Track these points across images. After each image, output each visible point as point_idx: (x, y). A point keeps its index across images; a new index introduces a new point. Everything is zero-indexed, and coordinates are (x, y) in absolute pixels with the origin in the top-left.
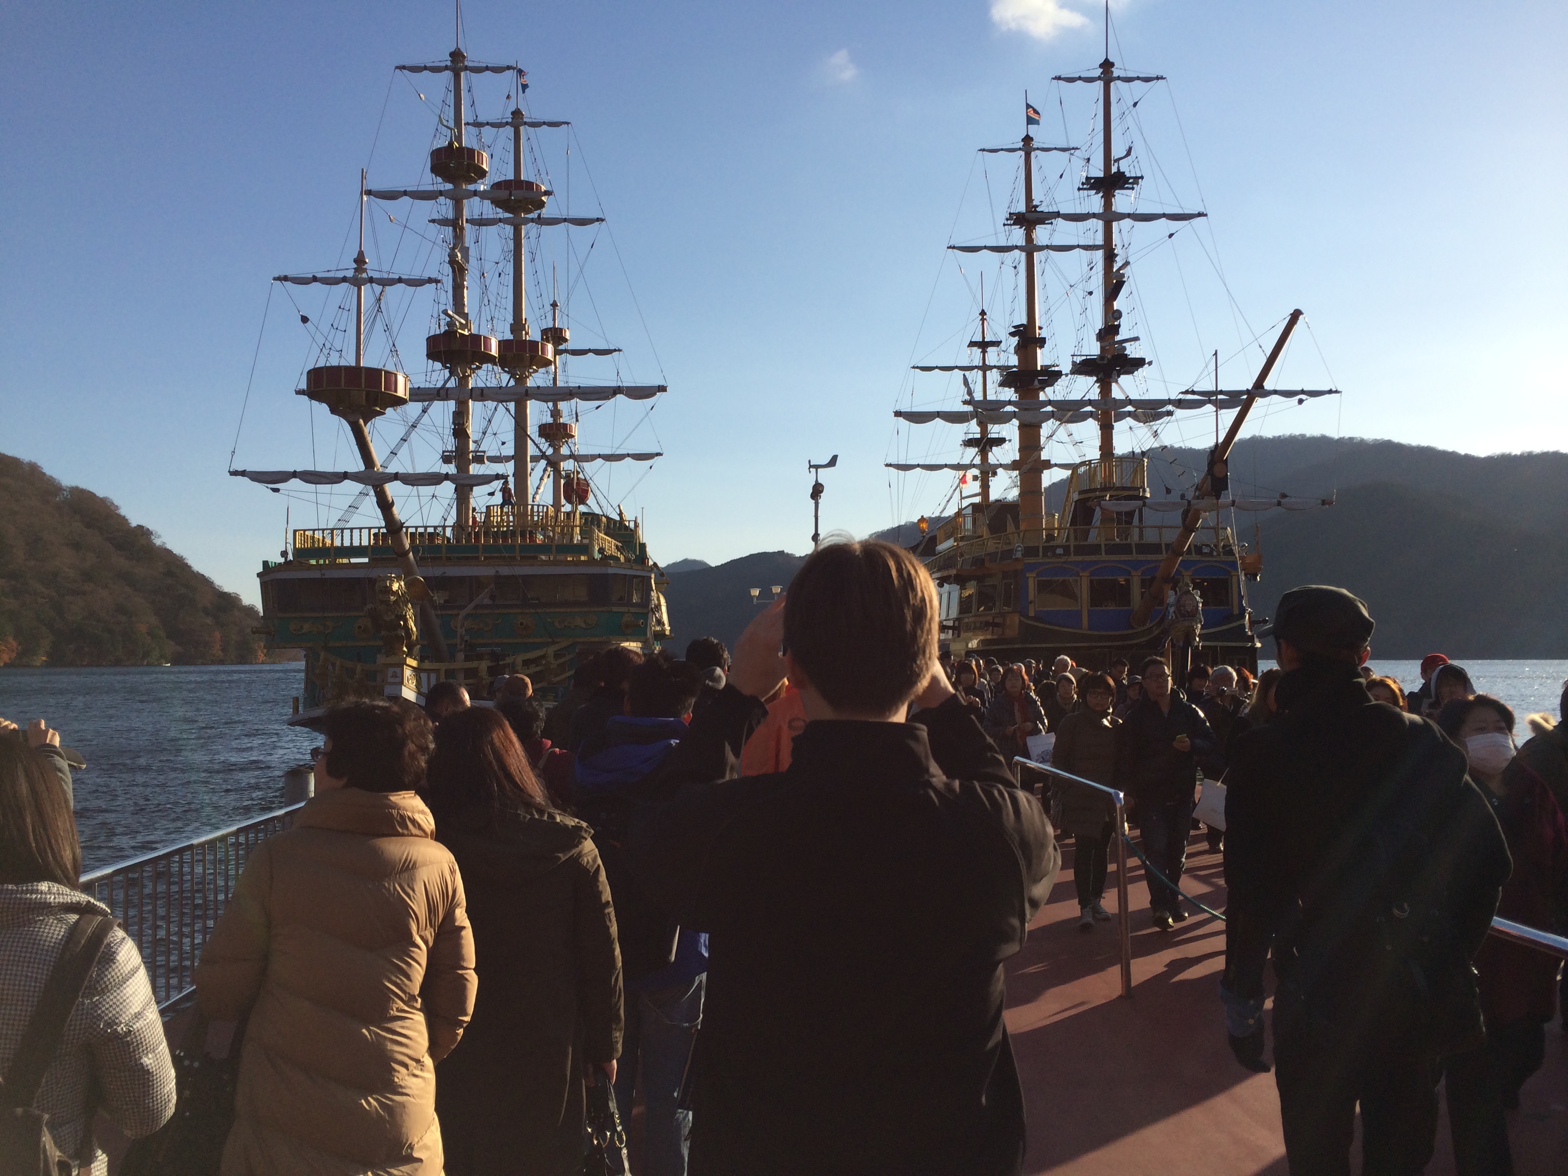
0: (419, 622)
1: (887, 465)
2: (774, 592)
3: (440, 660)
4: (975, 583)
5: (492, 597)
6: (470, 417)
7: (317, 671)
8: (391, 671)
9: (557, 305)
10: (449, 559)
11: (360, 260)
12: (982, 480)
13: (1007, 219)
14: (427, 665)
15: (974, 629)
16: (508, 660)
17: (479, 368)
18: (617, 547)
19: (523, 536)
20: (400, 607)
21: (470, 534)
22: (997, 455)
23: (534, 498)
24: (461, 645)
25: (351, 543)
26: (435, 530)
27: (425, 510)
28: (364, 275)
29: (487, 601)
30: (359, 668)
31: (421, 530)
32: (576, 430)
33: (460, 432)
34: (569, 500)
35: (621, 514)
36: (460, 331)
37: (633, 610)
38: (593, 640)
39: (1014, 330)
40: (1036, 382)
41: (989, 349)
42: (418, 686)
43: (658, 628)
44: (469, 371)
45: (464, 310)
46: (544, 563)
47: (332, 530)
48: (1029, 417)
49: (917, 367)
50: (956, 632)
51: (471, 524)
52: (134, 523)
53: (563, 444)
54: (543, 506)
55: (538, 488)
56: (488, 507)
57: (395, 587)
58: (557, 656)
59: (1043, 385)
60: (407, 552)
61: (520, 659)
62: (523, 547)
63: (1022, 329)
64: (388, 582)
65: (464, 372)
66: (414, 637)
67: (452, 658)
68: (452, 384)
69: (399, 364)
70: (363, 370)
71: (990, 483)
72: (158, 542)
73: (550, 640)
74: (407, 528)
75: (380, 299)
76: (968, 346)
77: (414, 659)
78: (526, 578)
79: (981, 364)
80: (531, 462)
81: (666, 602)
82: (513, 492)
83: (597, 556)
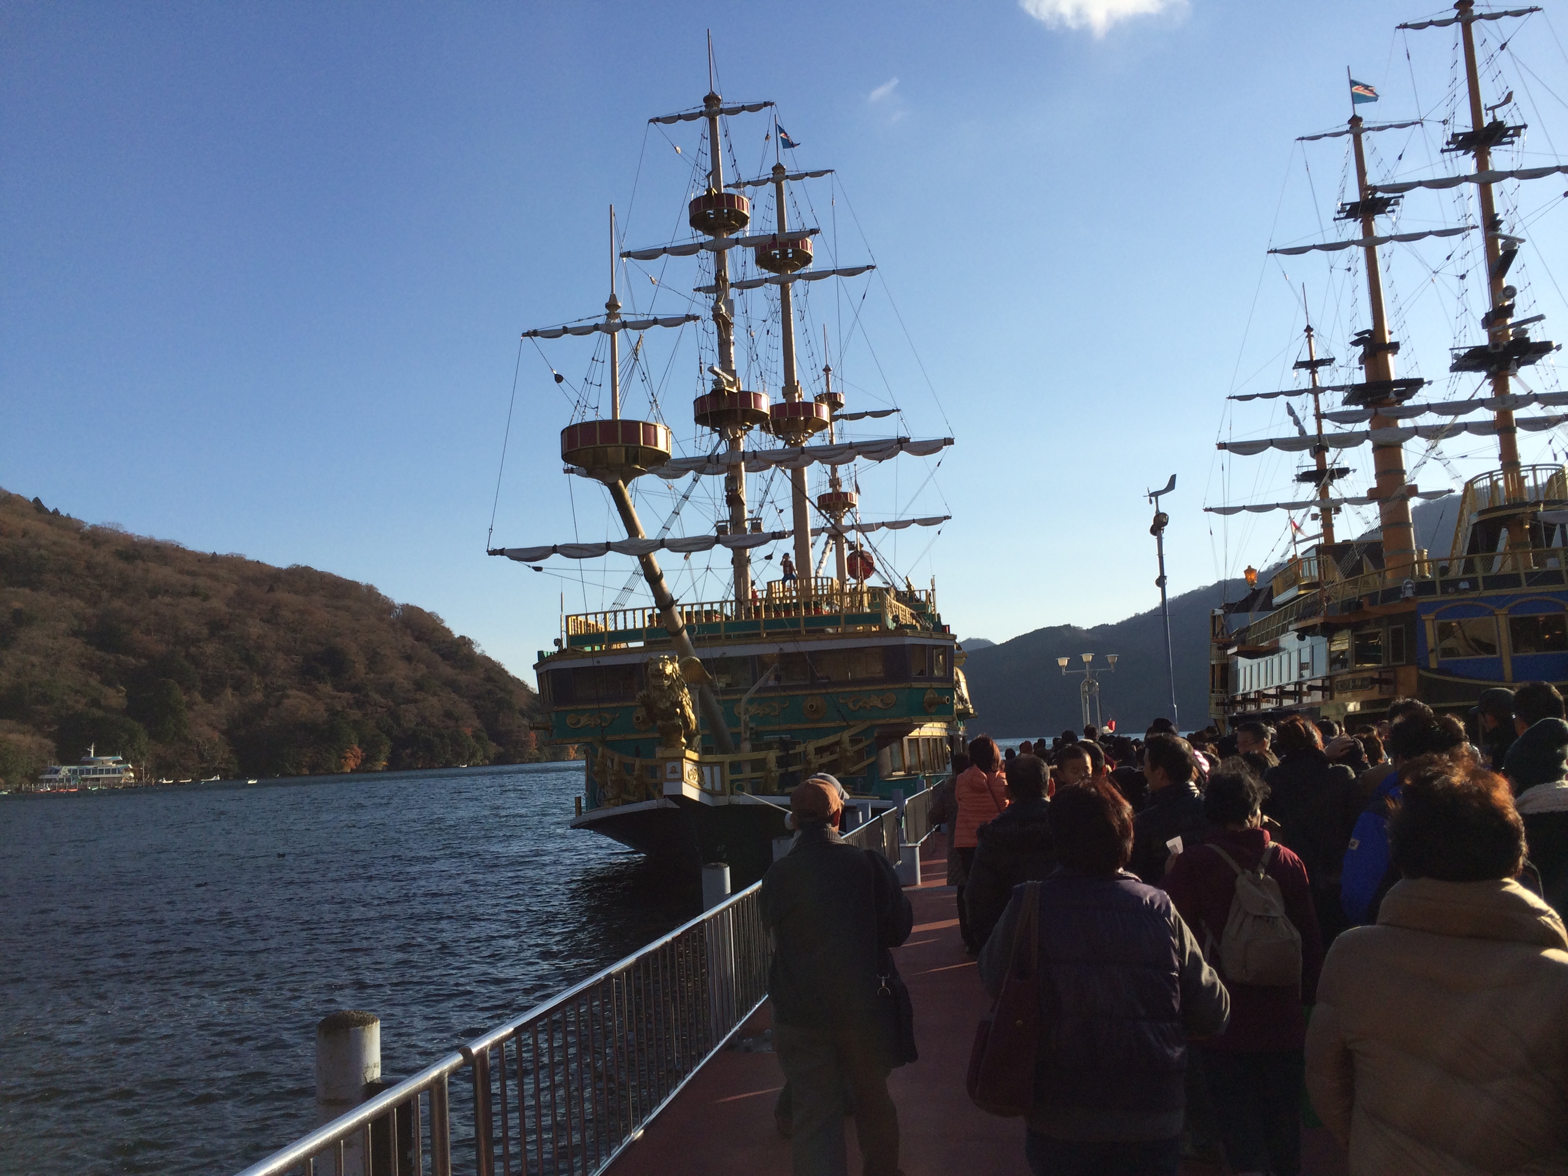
0: (698, 709)
1: (1206, 510)
2: (1084, 660)
3: (724, 752)
4: (1350, 632)
5: (778, 678)
6: (744, 481)
7: (596, 768)
8: (669, 765)
9: (830, 370)
10: (728, 637)
11: (612, 305)
12: (1323, 519)
13: (1339, 212)
14: (709, 758)
15: (1353, 687)
16: (799, 749)
17: (750, 428)
18: (912, 614)
19: (807, 608)
20: (675, 692)
21: (750, 609)
22: (1338, 489)
23: (817, 572)
24: (745, 732)
25: (625, 626)
26: (712, 607)
27: (699, 586)
28: (617, 321)
29: (771, 683)
30: (638, 762)
31: (696, 608)
32: (856, 499)
33: (734, 500)
34: (853, 574)
35: (909, 586)
36: (727, 388)
37: (936, 685)
38: (893, 721)
39: (1357, 338)
40: (1392, 395)
41: (1320, 369)
42: (701, 782)
43: (960, 707)
44: (739, 432)
45: (731, 366)
46: (832, 637)
47: (605, 613)
48: (1385, 436)
49: (1234, 397)
50: (1328, 693)
51: (750, 597)
52: (457, 634)
53: (844, 514)
54: (827, 578)
55: (821, 562)
56: (769, 584)
57: (669, 669)
58: (854, 741)
59: (1400, 398)
60: (681, 631)
61: (811, 747)
62: (808, 620)
63: (1367, 335)
64: (661, 665)
65: (734, 434)
66: (693, 726)
67: (737, 748)
68: (722, 450)
69: (660, 417)
70: (620, 424)
71: (1334, 522)
72: (478, 651)
73: (845, 724)
74: (682, 606)
75: (637, 349)
76: (1294, 368)
77: (695, 751)
78: (813, 654)
79: (1311, 387)
80: (812, 535)
81: (965, 678)
82: (794, 565)
83: (891, 625)
